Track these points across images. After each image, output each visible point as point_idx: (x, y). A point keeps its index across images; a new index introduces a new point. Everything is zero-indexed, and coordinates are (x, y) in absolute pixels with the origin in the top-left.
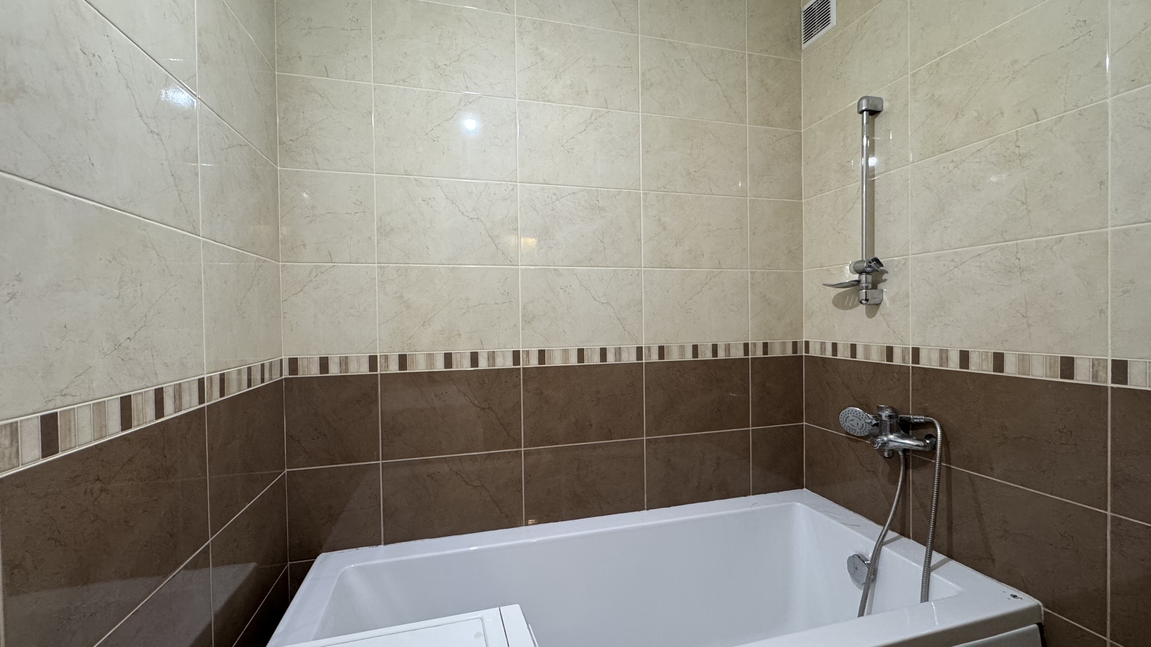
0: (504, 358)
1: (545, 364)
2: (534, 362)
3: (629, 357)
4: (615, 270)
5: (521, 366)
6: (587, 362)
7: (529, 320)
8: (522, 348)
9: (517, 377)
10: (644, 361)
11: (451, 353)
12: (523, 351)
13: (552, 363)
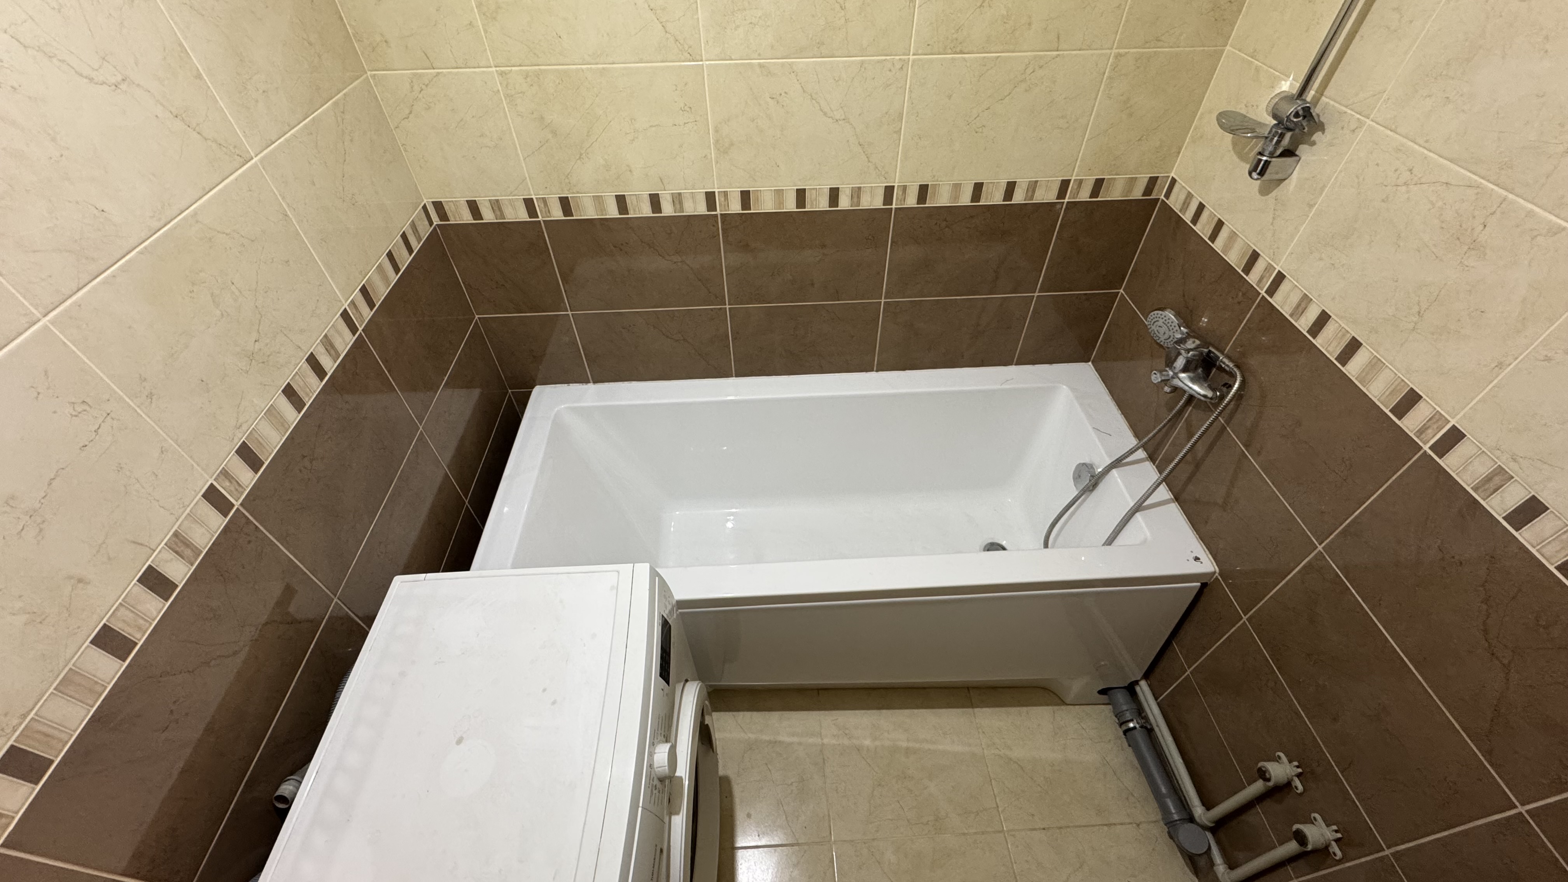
0: (694, 202)
1: (750, 210)
2: (735, 207)
3: (873, 201)
4: (862, 62)
5: (718, 212)
6: (809, 206)
7: (724, 148)
8: (718, 188)
9: (714, 226)
11: (624, 195)
12: (719, 192)
13: (760, 208)
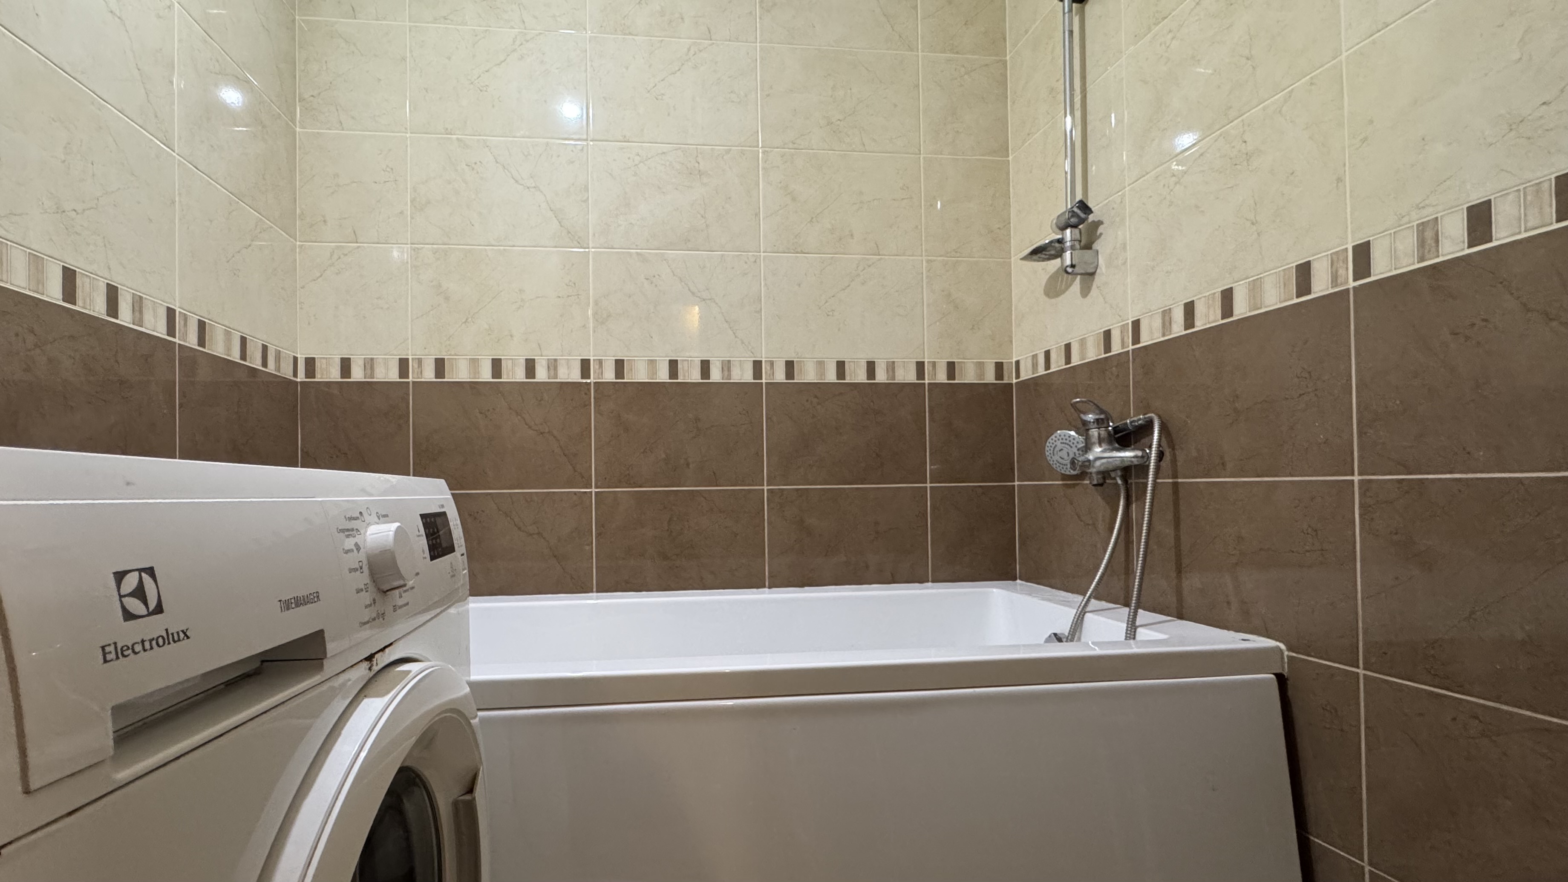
0: (569, 369)
1: (624, 378)
2: (609, 376)
3: (743, 375)
4: (722, 255)
5: (592, 380)
6: (681, 378)
7: (602, 319)
8: (593, 356)
9: (586, 394)
10: (764, 381)
11: (500, 359)
12: (594, 360)
13: (634, 377)
